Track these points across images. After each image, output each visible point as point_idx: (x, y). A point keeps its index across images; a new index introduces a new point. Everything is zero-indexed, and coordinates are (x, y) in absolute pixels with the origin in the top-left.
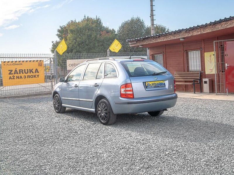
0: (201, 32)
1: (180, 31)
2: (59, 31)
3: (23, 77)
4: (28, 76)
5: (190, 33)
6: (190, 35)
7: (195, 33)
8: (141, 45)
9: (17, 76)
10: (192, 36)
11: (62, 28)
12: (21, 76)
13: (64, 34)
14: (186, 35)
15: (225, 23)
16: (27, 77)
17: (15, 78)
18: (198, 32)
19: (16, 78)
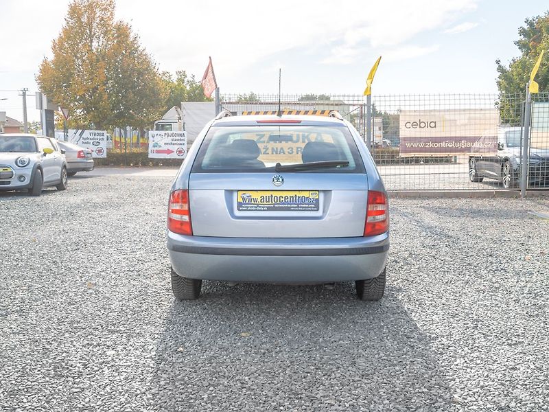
2: (523, 32)
3: (286, 150)
4: (298, 148)
9: (273, 149)
11: (531, 24)
12: (282, 149)
13: (533, 40)
16: (295, 150)
17: (270, 151)
19: (270, 153)
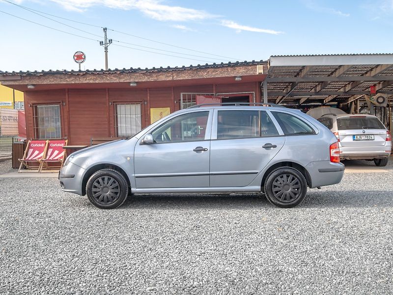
0: (173, 77)
1: (133, 71)
5: (152, 77)
6: (152, 79)
7: (163, 78)
8: (33, 85)
10: (155, 82)
14: (145, 79)
15: (212, 70)
18: (168, 77)
